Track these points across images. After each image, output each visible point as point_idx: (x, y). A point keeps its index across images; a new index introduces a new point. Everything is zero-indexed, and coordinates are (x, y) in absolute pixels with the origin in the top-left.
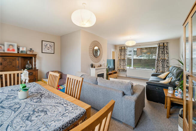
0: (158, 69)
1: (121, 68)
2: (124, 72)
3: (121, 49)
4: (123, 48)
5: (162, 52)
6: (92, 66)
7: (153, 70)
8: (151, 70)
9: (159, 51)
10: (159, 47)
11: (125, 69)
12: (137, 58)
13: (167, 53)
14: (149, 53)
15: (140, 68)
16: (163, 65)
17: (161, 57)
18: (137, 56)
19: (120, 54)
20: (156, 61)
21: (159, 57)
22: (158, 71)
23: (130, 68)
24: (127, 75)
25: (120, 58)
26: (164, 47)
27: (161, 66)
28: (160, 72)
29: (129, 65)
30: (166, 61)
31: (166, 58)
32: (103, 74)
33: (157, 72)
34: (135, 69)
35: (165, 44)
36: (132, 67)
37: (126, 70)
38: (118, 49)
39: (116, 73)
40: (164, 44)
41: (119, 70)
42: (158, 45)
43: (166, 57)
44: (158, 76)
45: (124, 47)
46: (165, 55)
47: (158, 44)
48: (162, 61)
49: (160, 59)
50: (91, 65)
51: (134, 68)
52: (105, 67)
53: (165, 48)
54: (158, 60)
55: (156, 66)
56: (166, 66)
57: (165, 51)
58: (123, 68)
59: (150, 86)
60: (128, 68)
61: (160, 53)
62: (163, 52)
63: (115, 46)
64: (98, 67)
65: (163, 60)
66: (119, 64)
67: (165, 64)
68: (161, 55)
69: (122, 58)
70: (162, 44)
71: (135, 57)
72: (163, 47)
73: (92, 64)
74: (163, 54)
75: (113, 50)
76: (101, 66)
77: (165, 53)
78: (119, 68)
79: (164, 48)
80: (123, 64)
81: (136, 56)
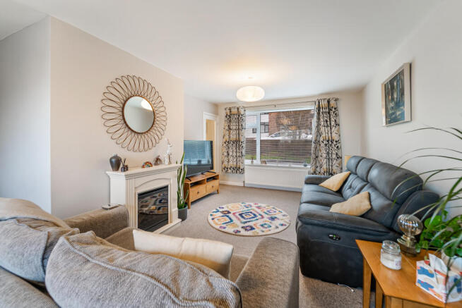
0: (318, 164)
1: (231, 163)
2: (238, 175)
3: (229, 114)
4: (234, 111)
5: (327, 121)
6: (117, 164)
7: (305, 166)
8: (303, 166)
9: (319, 119)
10: (319, 110)
11: (242, 167)
12: (270, 138)
13: (337, 125)
14: (294, 128)
15: (275, 161)
16: (328, 153)
17: (324, 135)
18: (270, 135)
19: (227, 128)
20: (313, 145)
21: (319, 133)
22: (318, 169)
23: (252, 162)
24: (246, 182)
25: (227, 137)
26: (330, 110)
27: (324, 155)
28: (322, 171)
29: (250, 156)
30: (335, 143)
31: (335, 137)
32: (166, 187)
33: (315, 173)
34: (264, 164)
35: (332, 103)
36: (257, 161)
37: (243, 170)
38: (223, 113)
39: (214, 178)
40: (329, 102)
41: (226, 169)
42: (317, 106)
43: (334, 135)
44: (322, 184)
45: (238, 109)
46: (333, 128)
47: (317, 103)
48: (326, 145)
49: (321, 139)
50: (111, 162)
51: (262, 162)
52: (174, 165)
53: (332, 113)
54: (317, 142)
55: (313, 156)
56: (334, 156)
57: (333, 119)
58: (235, 163)
59: (310, 227)
60: (247, 162)
61: (322, 123)
62: (328, 123)
63: (215, 107)
64: (143, 167)
65: (328, 141)
66: (226, 154)
67: (334, 152)
68: (322, 129)
69: (233, 137)
70: (326, 102)
71: (265, 137)
72: (328, 108)
73: (116, 157)
74: (327, 126)
75: (207, 116)
76: (158, 161)
77: (333, 123)
78: (226, 163)
79: (329, 113)
80: (235, 154)
81: (267, 134)
